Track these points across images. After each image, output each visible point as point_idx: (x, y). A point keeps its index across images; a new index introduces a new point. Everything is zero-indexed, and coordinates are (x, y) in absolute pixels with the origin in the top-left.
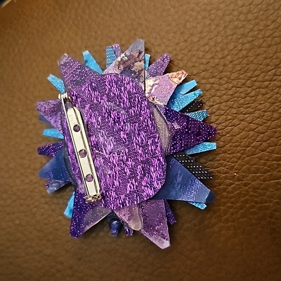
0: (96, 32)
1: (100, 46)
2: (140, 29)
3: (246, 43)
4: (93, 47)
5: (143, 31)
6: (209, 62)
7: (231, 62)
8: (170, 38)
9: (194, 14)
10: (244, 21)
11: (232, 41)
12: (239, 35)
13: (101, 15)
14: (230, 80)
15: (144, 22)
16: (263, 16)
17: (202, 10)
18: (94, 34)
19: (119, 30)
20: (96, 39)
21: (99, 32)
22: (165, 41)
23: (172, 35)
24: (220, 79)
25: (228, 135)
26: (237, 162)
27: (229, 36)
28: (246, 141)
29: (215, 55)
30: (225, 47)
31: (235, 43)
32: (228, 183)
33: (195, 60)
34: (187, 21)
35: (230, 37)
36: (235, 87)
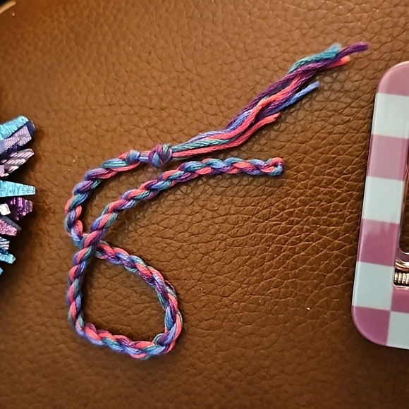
0: (126, 84)
1: (130, 106)
2: (189, 88)
3: (339, 124)
4: (121, 105)
5: (193, 91)
6: (284, 146)
7: (315, 150)
8: (232, 106)
9: (269, 73)
10: (339, 91)
11: (318, 119)
12: (330, 111)
13: (135, 59)
14: (311, 176)
15: (197, 77)
16: (366, 87)
17: (280, 69)
18: (123, 86)
19: (159, 85)
20: (125, 94)
21: (131, 85)
22: (223, 109)
23: (235, 101)
24: (298, 172)
25: (303, 253)
26: (312, 292)
27: (316, 111)
28: (327, 264)
29: (294, 137)
30: (309, 126)
31: (323, 123)
32: (298, 320)
33: (265, 141)
34: (258, 83)
35: (316, 114)
36: (318, 186)
